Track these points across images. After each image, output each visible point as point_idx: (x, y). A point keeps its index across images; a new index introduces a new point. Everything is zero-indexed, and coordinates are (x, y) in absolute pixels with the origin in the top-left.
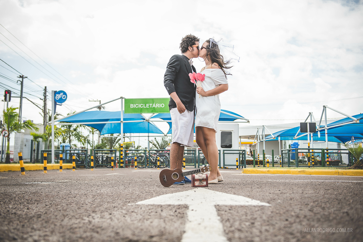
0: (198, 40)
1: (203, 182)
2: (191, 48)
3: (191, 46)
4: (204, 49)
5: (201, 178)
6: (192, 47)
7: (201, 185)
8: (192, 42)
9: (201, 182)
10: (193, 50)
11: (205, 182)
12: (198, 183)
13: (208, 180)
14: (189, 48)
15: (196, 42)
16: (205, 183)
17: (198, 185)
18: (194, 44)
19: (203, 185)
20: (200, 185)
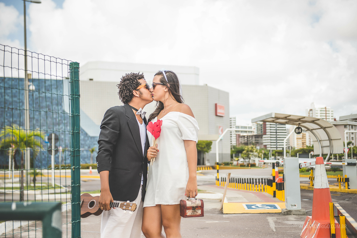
0: (142, 77)
1: (197, 211)
2: (138, 92)
3: (135, 89)
4: (158, 87)
5: (194, 205)
6: (138, 90)
7: (195, 215)
8: (134, 84)
9: (195, 211)
10: (141, 94)
11: (200, 210)
12: (191, 212)
13: (203, 208)
14: (134, 94)
15: (140, 81)
16: (199, 212)
17: (191, 214)
18: (138, 84)
19: (197, 214)
20: (193, 214)
